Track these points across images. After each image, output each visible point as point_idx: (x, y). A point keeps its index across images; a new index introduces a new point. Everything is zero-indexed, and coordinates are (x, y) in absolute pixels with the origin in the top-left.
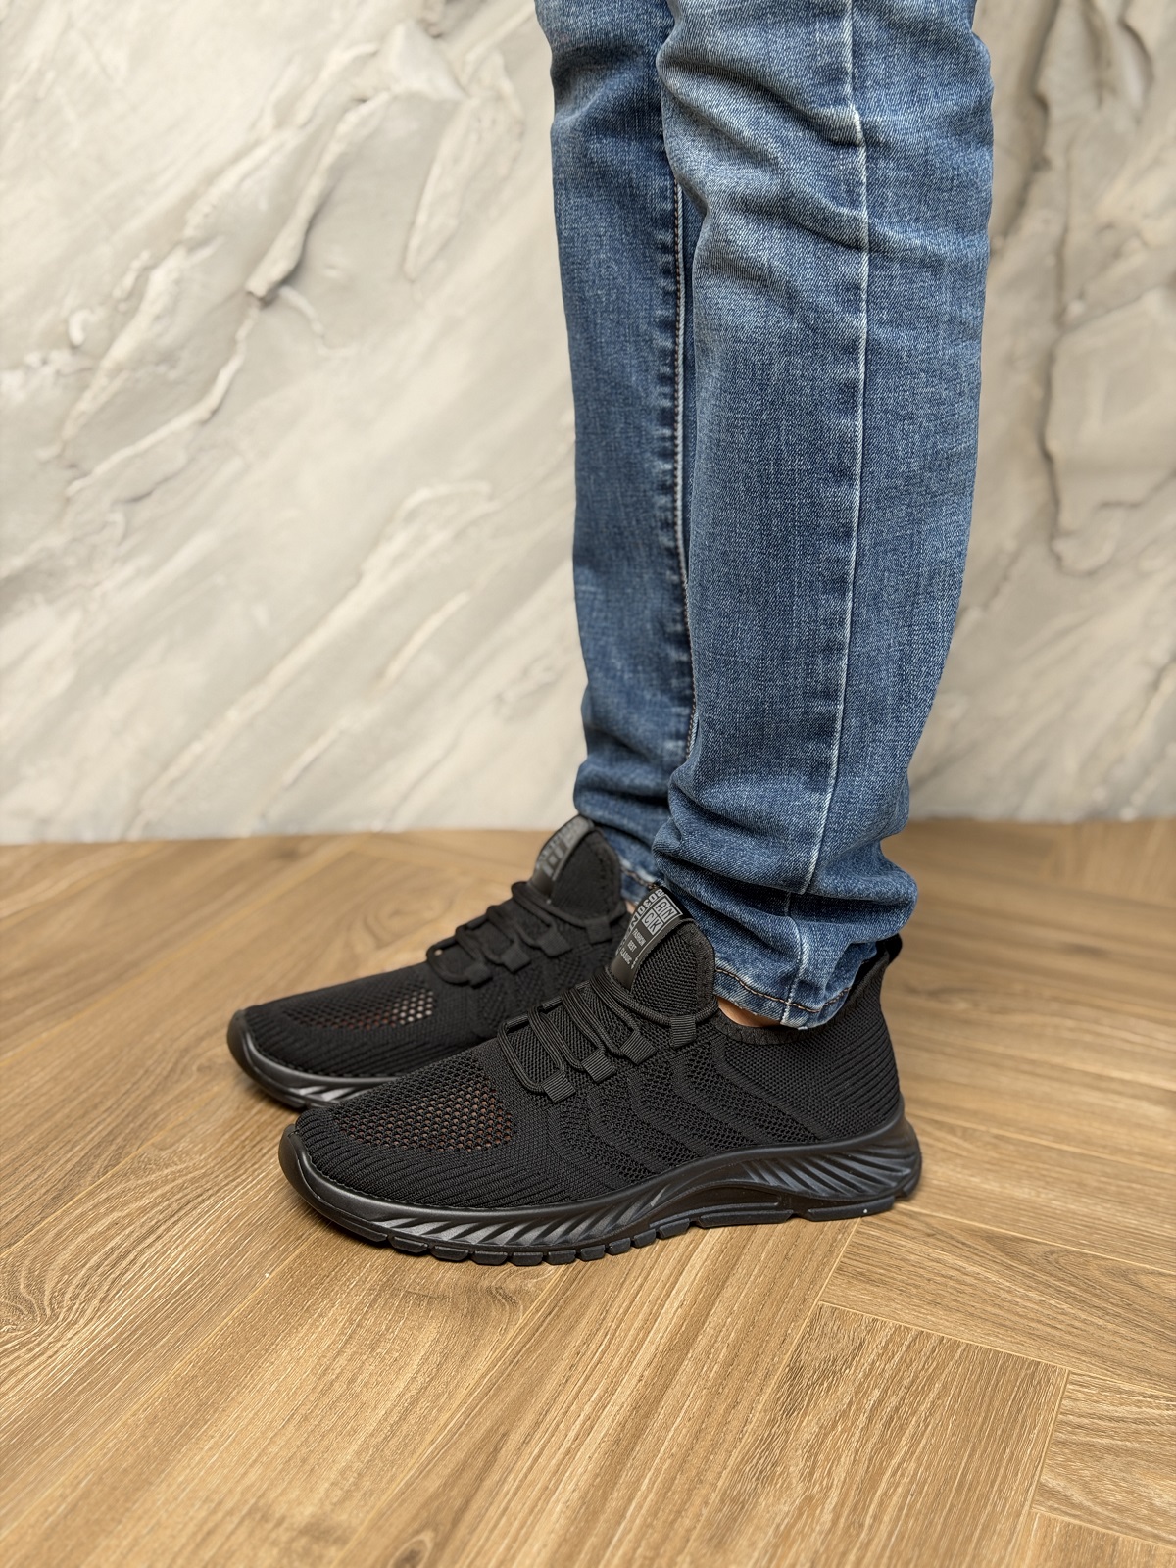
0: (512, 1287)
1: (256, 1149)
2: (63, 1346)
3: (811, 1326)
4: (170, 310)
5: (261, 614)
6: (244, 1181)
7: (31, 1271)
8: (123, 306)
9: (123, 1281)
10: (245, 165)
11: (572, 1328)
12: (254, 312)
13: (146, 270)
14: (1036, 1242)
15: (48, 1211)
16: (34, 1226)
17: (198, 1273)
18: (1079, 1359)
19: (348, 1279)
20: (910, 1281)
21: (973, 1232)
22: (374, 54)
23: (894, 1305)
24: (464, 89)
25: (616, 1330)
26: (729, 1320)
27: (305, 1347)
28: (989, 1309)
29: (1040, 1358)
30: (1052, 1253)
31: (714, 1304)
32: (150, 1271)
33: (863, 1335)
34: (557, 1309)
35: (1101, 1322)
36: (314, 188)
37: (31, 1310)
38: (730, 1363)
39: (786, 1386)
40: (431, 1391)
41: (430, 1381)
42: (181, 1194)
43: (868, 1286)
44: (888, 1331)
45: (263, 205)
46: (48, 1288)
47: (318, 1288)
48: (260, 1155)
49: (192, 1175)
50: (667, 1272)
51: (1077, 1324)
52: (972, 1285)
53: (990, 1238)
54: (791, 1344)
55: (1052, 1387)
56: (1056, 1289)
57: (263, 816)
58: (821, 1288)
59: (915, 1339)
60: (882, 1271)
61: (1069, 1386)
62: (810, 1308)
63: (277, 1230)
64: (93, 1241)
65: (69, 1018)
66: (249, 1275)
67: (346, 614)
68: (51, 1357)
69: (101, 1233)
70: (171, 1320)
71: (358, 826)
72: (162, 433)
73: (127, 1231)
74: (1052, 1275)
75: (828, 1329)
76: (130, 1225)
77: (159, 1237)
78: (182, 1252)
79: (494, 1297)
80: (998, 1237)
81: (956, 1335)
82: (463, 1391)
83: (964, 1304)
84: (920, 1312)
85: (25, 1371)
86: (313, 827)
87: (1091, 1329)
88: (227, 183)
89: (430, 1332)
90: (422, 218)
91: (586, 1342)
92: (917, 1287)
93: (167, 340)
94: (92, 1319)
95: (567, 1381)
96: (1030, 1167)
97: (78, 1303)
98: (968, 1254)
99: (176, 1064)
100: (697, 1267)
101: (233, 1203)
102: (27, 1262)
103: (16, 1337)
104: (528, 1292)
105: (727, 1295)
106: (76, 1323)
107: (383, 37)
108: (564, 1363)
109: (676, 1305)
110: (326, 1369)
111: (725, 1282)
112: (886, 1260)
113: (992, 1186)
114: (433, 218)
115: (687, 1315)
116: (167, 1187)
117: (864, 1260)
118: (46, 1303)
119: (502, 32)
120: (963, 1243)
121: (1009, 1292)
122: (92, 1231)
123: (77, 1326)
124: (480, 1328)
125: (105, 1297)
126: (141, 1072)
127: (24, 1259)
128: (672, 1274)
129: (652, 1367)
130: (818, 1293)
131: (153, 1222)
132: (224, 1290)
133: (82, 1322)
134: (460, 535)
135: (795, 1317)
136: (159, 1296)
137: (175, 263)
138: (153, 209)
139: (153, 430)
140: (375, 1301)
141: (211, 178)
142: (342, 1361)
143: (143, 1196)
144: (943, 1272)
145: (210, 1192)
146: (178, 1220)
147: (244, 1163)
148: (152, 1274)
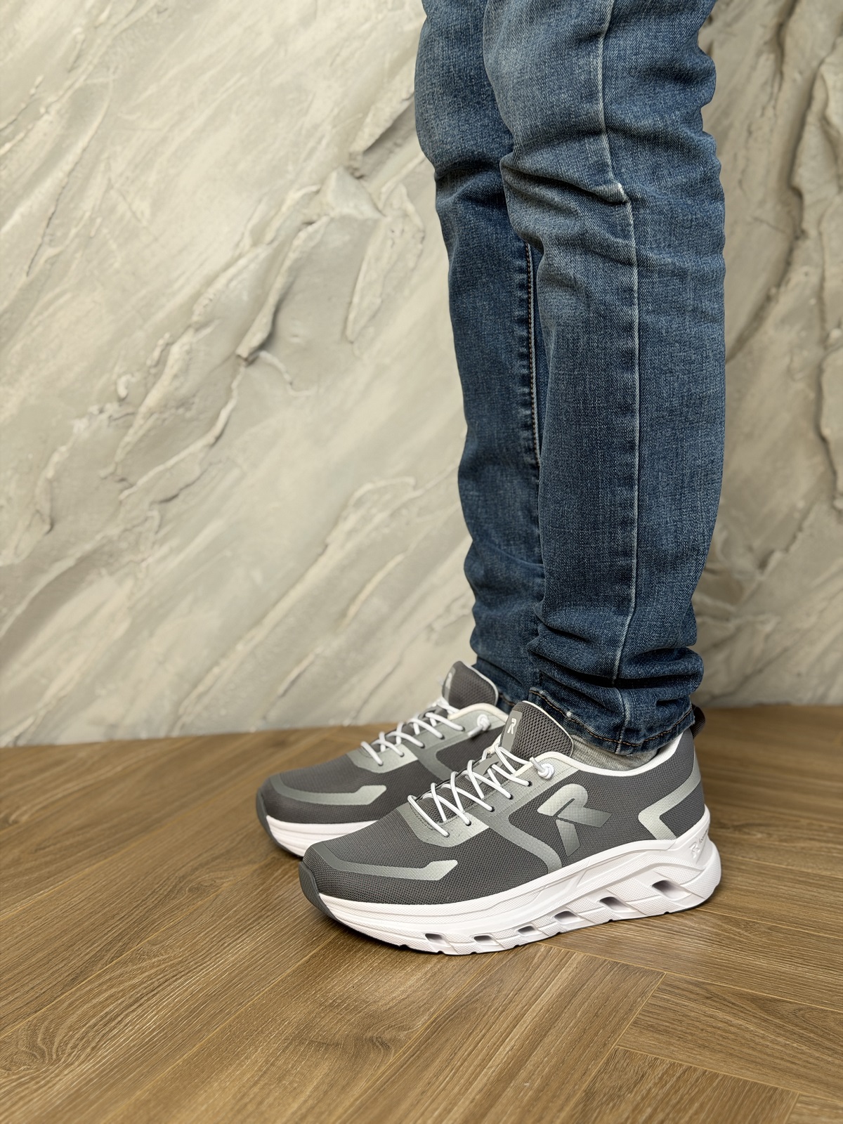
0: (388, 1036)
1: (221, 943)
2: (60, 1080)
3: (607, 1063)
4: (185, 370)
5: (258, 576)
6: (208, 965)
7: (47, 1029)
8: (153, 371)
9: (110, 1037)
10: (232, 271)
11: (427, 1066)
12: (242, 369)
13: (169, 345)
14: (790, 1002)
15: (67, 988)
16: (55, 998)
17: (164, 1030)
18: (809, 1086)
19: (270, 1033)
20: (688, 1031)
21: (741, 996)
22: (318, 192)
23: (672, 1048)
24: (380, 211)
25: (460, 1067)
26: (546, 1059)
27: (231, 1080)
28: (745, 1050)
29: (779, 1085)
30: (800, 1010)
31: (536, 1048)
32: (131, 1028)
33: (645, 1070)
34: (419, 1052)
35: (830, 1059)
36: (279, 283)
37: (43, 1055)
38: (541, 1090)
39: (581, 1106)
40: (317, 1110)
41: (317, 1104)
42: (162, 975)
43: (656, 1035)
44: (665, 1066)
45: (245, 297)
46: (57, 1040)
47: (247, 1039)
48: (222, 947)
49: (172, 962)
50: (505, 1025)
51: (811, 1060)
52: (734, 1033)
53: (754, 1000)
54: (590, 1076)
55: (784, 1106)
56: (799, 1036)
57: (264, 718)
58: (619, 1036)
59: (684, 1072)
60: (667, 1024)
61: (799, 1105)
62: (608, 1050)
63: (226, 999)
64: (94, 1008)
65: (106, 858)
66: (200, 1031)
67: (316, 574)
68: (50, 1087)
69: (101, 1003)
70: (139, 1062)
71: (332, 722)
72: (183, 454)
73: (119, 1001)
74: (797, 1026)
75: (619, 1066)
76: (122, 997)
77: (141, 1005)
78: (156, 1015)
79: (374, 1044)
80: (760, 999)
81: (717, 1069)
82: (340, 1110)
83: (727, 1047)
84: (692, 1053)
85: (30, 1098)
86: (301, 724)
87: (822, 1064)
88: (221, 283)
89: (324, 1067)
90: (356, 300)
91: (437, 1076)
92: (692, 1034)
93: (184, 391)
94: (83, 1062)
95: (418, 1102)
96: (793, 949)
97: (76, 1050)
98: (735, 1012)
99: (175, 887)
100: (528, 1022)
101: (198, 981)
102: (46, 1023)
103: (28, 1074)
104: (400, 1040)
105: (548, 1041)
106: (72, 1064)
107: (323, 181)
108: (418, 1090)
109: (508, 1049)
110: (244, 1096)
111: (548, 1032)
112: (671, 1015)
113: (762, 963)
114: (365, 298)
115: (515, 1056)
116: (153, 971)
117: (655, 1016)
118: (54, 1050)
119: (405, 172)
120: (733, 1004)
121: (762, 1038)
122: (94, 1001)
123: (72, 1066)
124: (360, 1066)
125: (95, 1047)
126: (150, 893)
127: (44, 1021)
128: (508, 1026)
129: (482, 1093)
130: (616, 1039)
131: (139, 995)
132: (180, 1041)
133: (77, 1063)
134: (394, 515)
135: (596, 1056)
136: (134, 1046)
137: (188, 339)
138: (173, 304)
139: (178, 453)
140: (287, 1047)
141: (210, 281)
142: (256, 1089)
143: (134, 977)
144: (714, 1024)
145: (183, 973)
146: (157, 993)
147: (210, 953)
148: (131, 1030)
